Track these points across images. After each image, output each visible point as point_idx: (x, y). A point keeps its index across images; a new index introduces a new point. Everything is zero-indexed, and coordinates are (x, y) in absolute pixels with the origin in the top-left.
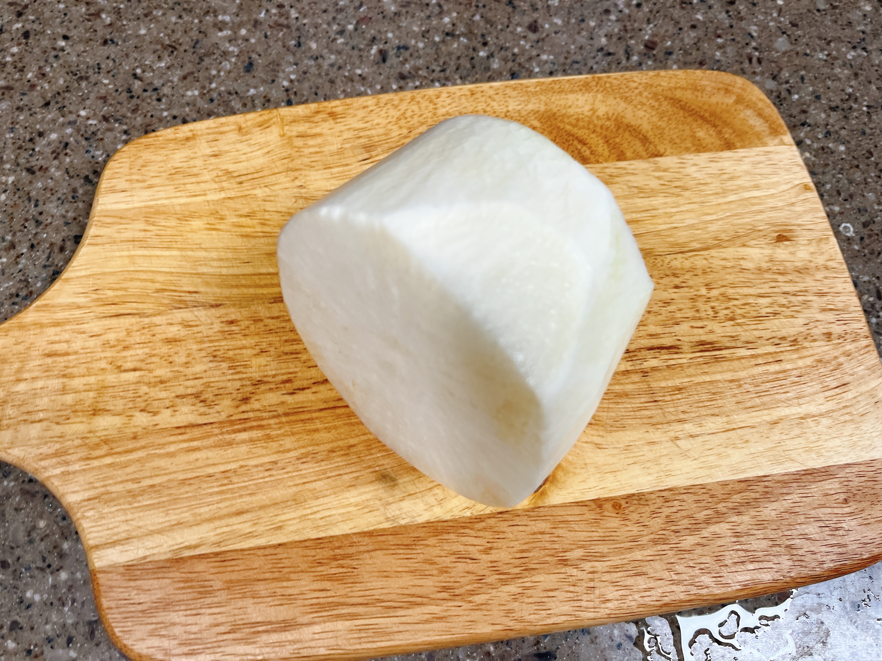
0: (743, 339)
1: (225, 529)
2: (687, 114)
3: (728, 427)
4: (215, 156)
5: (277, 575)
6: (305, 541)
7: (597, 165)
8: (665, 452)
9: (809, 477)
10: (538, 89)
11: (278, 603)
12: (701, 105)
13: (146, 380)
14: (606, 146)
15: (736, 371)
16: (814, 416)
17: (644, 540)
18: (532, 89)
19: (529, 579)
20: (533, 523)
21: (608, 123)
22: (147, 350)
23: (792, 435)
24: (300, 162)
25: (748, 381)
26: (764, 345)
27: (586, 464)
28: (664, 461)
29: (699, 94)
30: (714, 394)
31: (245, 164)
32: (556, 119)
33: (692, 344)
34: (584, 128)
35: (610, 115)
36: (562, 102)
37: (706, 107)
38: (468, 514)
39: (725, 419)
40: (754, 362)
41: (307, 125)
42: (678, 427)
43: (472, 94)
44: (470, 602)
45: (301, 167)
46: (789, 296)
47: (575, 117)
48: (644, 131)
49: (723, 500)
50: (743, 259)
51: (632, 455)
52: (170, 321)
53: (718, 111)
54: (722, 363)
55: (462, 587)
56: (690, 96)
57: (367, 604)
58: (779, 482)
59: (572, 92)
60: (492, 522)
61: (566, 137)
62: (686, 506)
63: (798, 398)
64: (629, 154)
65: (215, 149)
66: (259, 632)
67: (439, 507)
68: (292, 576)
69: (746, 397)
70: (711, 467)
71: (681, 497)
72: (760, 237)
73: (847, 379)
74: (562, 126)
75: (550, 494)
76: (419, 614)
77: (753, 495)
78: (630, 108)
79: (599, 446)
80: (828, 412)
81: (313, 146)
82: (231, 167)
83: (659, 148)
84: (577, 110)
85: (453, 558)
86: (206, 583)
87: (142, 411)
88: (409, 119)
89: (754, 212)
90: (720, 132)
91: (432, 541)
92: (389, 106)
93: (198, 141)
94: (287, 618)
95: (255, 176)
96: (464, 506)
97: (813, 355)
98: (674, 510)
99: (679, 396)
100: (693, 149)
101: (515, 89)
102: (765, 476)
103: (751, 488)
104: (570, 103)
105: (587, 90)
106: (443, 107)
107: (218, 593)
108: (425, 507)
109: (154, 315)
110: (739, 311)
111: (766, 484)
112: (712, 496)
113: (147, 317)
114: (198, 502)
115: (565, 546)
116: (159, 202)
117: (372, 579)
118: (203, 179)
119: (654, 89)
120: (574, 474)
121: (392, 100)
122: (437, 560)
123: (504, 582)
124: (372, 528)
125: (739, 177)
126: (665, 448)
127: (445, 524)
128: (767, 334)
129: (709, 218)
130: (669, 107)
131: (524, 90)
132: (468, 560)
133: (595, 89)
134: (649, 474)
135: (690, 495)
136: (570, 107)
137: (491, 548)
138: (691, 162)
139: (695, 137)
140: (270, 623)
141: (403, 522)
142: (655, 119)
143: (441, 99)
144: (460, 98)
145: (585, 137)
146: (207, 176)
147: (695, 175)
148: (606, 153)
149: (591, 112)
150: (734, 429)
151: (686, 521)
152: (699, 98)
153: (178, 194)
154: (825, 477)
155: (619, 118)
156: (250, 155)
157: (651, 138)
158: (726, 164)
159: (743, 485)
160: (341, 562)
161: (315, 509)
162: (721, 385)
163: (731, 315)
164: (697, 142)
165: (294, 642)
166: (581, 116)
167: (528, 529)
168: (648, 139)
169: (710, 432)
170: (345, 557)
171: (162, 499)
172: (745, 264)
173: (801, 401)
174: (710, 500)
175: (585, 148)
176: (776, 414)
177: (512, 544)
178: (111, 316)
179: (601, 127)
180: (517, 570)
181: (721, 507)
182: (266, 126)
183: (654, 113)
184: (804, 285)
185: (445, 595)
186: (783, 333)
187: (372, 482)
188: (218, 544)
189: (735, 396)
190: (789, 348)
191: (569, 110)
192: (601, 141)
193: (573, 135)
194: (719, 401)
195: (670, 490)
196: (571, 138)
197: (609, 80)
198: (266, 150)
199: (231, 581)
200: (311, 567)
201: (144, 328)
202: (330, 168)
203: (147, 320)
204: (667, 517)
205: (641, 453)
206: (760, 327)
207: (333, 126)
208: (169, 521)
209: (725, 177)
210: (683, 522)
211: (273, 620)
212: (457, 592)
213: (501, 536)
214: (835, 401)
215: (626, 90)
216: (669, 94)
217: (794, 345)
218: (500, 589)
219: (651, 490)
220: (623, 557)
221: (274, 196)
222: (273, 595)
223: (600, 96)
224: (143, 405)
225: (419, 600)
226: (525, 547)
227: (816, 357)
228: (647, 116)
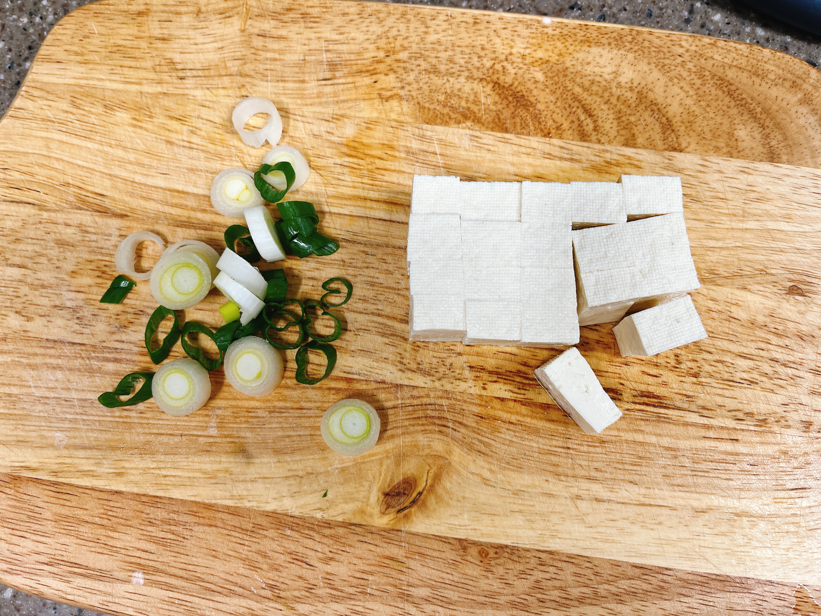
0: (700, 402)
1: (67, 461)
2: (733, 104)
3: (643, 500)
4: (163, 39)
5: (105, 522)
6: (144, 495)
7: (597, 146)
8: (558, 508)
9: (719, 584)
10: (559, 30)
11: (99, 551)
12: (755, 95)
13: (29, 280)
14: (615, 123)
15: (678, 439)
16: (751, 516)
17: (502, 600)
18: (550, 31)
19: (361, 604)
20: (385, 545)
21: (629, 94)
22: (37, 248)
23: (716, 531)
24: (253, 67)
25: (688, 454)
26: (723, 417)
27: (464, 498)
28: (555, 519)
29: (757, 81)
30: (640, 458)
31: (192, 56)
32: (565, 76)
33: (635, 393)
34: (596, 94)
35: (635, 84)
36: (581, 56)
37: (761, 99)
38: (319, 515)
39: (643, 491)
40: (703, 432)
41: (273, 23)
42: (585, 484)
43: (475, 23)
44: (292, 609)
45: (252, 73)
46: (776, 365)
47: (589, 78)
48: (670, 115)
49: (608, 582)
50: (737, 304)
51: (520, 502)
52: (68, 221)
53: (775, 108)
54: (664, 425)
55: (289, 590)
56: (744, 80)
57: (187, 579)
58: (681, 579)
59: (598, 44)
60: (341, 531)
61: (570, 102)
62: (562, 575)
63: (741, 490)
64: (640, 140)
65: (165, 32)
66: (75, 573)
67: (290, 499)
68: (120, 528)
69: (678, 472)
70: (606, 541)
71: (559, 564)
72: (767, 283)
73: (811, 483)
74: (570, 86)
75: (415, 519)
76: (235, 605)
77: (645, 586)
78: (663, 80)
79: (485, 481)
80: (771, 515)
81: (274, 51)
82: (177, 58)
83: (681, 140)
84: (596, 69)
85: (288, 558)
86: (36, 509)
87: (16, 312)
88: (391, 40)
89: (773, 249)
90: (767, 136)
91: (271, 533)
92: (373, 18)
93: (150, 18)
94: (104, 568)
95: (200, 73)
96: (318, 506)
97: (779, 444)
98: (547, 576)
99: (598, 450)
100: (725, 150)
101: (528, 27)
102: (667, 569)
103: (645, 577)
104: (590, 59)
105: (617, 45)
106: (436, 32)
107: (44, 522)
108: (275, 496)
109: (55, 211)
110: (707, 368)
111: (665, 577)
112: (596, 574)
113: (47, 211)
114: (49, 424)
115: (411, 580)
116: (91, 82)
117: (198, 555)
118: (143, 64)
119: (703, 61)
120: (448, 505)
121: (379, 11)
122: (270, 554)
123: (335, 599)
124: (213, 502)
125: (769, 200)
126: (561, 505)
127: (291, 519)
128: (731, 404)
129: (712, 243)
130: (713, 89)
131: (540, 29)
132: (304, 565)
133: (629, 46)
134: (532, 528)
135: (570, 565)
136: (589, 63)
137: (331, 559)
138: (716, 167)
139: (733, 134)
140: (87, 568)
141: (248, 505)
142: (689, 101)
143: (437, 22)
144: (458, 25)
145: (594, 106)
146: (148, 64)
147: (714, 185)
148: (613, 133)
149: (612, 76)
150: (650, 505)
151: (557, 593)
152: (757, 86)
153: (113, 77)
154: (737, 589)
155: (645, 91)
156: (201, 46)
157: (676, 126)
158: (760, 179)
159: (637, 571)
160: (173, 528)
161: (162, 465)
162: (652, 449)
163: (696, 370)
164: (733, 143)
165: (106, 594)
166: (598, 79)
167: (378, 550)
168: (671, 126)
169: (619, 500)
170: (177, 524)
171: (15, 412)
172: (736, 312)
173: (743, 494)
174: (592, 577)
175: (589, 120)
176: (706, 501)
177: (355, 561)
178: (12, 202)
179: (618, 98)
180: (351, 590)
181: (602, 589)
182: (227, 14)
183: (691, 93)
184: (800, 355)
185: (268, 593)
186: (753, 408)
187: (227, 453)
188: (55, 473)
189: (664, 467)
190: (752, 428)
191: (586, 67)
192: (612, 116)
193: (580, 101)
194: (644, 469)
195: (551, 553)
196: (577, 104)
197: (650, 37)
198: (220, 44)
199: (60, 515)
200: (141, 524)
201: (40, 222)
202: (285, 81)
203: (45, 215)
204: (537, 581)
205: (531, 503)
206: (727, 393)
207: (302, 30)
208: (17, 436)
209: (753, 195)
210: (552, 592)
211: (91, 565)
212: (282, 594)
213: (347, 549)
214: (785, 505)
215: (668, 55)
216: (720, 72)
217: (761, 426)
218: (327, 605)
219: (528, 547)
220: (471, 610)
221: (213, 102)
222: (97, 541)
223: (631, 56)
224: (19, 307)
225: (240, 590)
226: (367, 568)
227: (782, 448)
228: (683, 95)
